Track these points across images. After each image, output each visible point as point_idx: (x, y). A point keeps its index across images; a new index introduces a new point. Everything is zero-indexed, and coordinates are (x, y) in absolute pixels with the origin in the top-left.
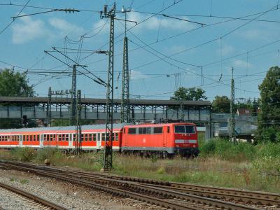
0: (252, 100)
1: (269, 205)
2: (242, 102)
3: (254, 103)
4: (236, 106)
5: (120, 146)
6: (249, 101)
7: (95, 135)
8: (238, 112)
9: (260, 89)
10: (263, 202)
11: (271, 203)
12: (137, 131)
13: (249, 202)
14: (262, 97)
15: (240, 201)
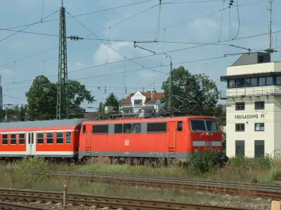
0: (20, 107)
1: (34, 201)
2: (10, 107)
3: (22, 108)
4: (4, 111)
5: (76, 149)
6: (17, 107)
7: (22, 136)
8: (6, 117)
9: (27, 96)
10: (27, 199)
11: (35, 199)
12: (111, 129)
13: (15, 200)
14: (30, 103)
15: (7, 199)
